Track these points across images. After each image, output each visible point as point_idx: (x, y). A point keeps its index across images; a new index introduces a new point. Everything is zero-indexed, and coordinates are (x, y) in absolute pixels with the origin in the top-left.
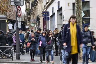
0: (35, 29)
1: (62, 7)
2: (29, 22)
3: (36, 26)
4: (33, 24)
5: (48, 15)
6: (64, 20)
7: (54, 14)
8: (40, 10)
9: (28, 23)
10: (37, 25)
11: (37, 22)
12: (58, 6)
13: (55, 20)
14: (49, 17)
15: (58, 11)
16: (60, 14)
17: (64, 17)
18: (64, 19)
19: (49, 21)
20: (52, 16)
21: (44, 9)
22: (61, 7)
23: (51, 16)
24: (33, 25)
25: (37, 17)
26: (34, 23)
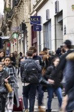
0: (19, 43)
1: (62, 11)
2: (10, 30)
3: (20, 38)
4: (15, 34)
5: (40, 23)
6: (65, 33)
7: (49, 21)
8: (27, 11)
9: (8, 32)
10: (23, 36)
11: (23, 31)
12: (56, 10)
13: (50, 30)
14: (42, 25)
15: (55, 16)
16: (59, 21)
17: (65, 28)
18: (65, 31)
19: (42, 31)
20: (46, 24)
21: (34, 11)
22: (60, 11)
23: (44, 24)
24: (15, 36)
25: (22, 23)
26: (17, 33)
